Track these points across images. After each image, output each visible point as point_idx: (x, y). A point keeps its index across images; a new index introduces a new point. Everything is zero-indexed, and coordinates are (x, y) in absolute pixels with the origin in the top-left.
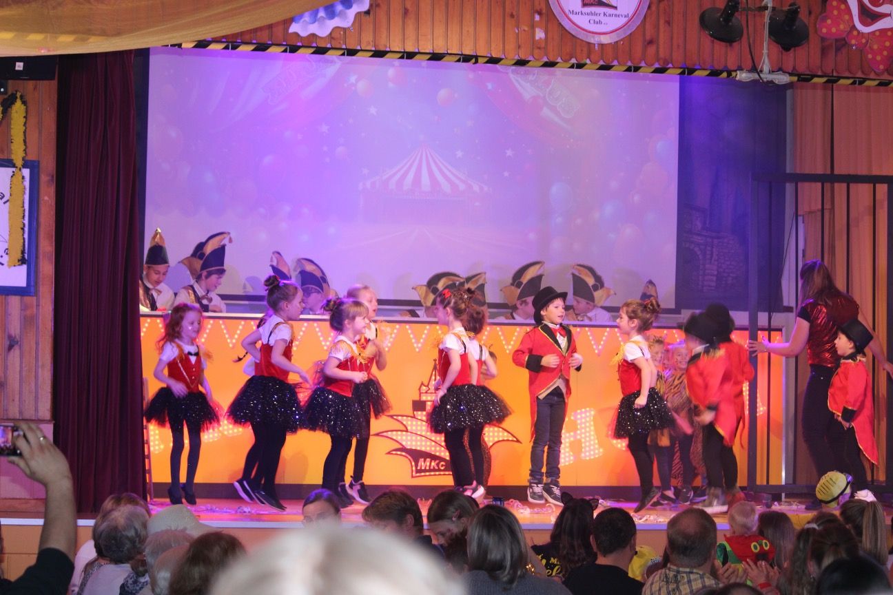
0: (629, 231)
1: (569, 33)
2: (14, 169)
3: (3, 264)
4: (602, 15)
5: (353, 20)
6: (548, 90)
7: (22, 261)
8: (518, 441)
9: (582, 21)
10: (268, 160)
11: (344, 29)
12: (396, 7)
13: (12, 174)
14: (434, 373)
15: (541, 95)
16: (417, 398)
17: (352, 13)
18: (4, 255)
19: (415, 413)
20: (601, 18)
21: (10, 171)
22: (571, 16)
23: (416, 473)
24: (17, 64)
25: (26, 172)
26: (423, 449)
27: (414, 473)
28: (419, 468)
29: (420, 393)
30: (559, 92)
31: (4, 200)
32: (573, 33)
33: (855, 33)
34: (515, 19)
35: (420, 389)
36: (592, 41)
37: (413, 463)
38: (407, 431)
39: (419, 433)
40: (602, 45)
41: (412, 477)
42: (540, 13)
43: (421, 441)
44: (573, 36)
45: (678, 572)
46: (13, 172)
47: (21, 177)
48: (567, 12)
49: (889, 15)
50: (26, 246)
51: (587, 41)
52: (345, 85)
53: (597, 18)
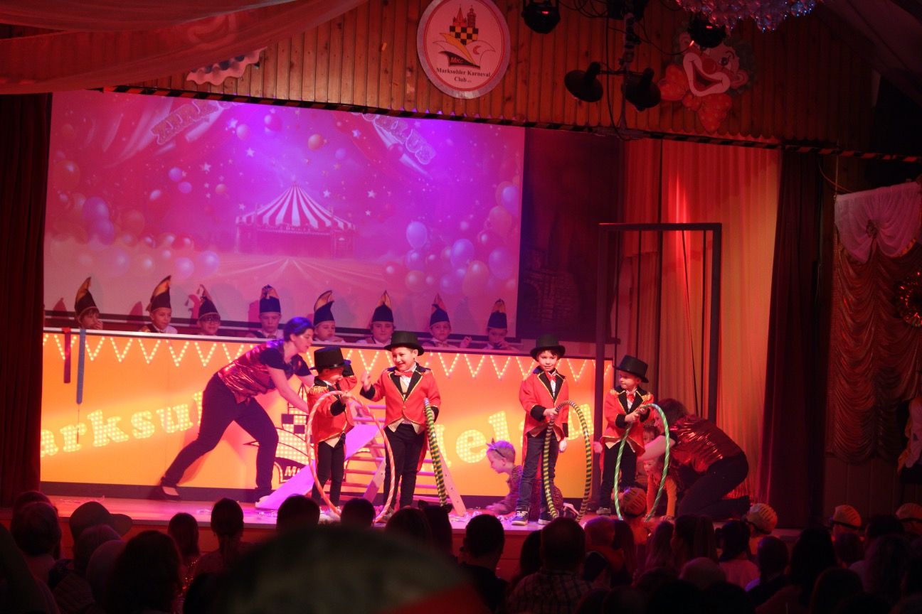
0: (476, 267)
1: (437, 88)
4: (466, 73)
5: (243, 71)
6: (408, 139)
9: (449, 78)
10: (155, 194)
11: (237, 79)
12: (283, 60)
14: (301, 390)
15: (402, 143)
16: (285, 412)
17: (244, 64)
19: (284, 425)
20: (466, 76)
22: (439, 73)
23: (284, 479)
26: (290, 458)
27: (282, 480)
28: (286, 475)
29: (289, 408)
30: (417, 141)
32: (440, 88)
33: (690, 96)
34: (389, 74)
35: (288, 404)
36: (457, 96)
37: (281, 471)
39: (286, 443)
40: (466, 100)
42: (411, 70)
43: (288, 450)
44: (440, 91)
48: (436, 70)
49: (721, 81)
51: (454, 96)
52: (227, 129)
53: (462, 76)
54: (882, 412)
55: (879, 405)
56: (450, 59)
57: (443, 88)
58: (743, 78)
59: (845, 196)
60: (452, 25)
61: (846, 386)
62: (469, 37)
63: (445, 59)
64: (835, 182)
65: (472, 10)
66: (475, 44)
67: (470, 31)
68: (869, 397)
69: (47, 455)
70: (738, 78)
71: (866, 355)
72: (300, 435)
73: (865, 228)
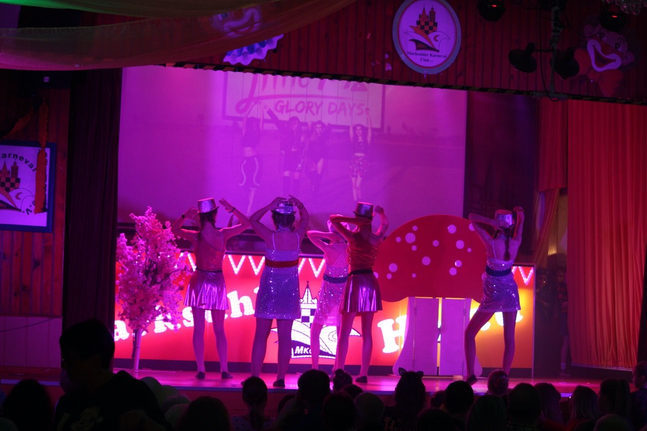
1: (407, 66)
2: (40, 148)
3: (31, 211)
4: (429, 55)
5: (266, 54)
7: (44, 210)
9: (416, 59)
11: (260, 60)
12: (294, 47)
13: (38, 151)
14: (307, 290)
17: (265, 49)
18: (32, 205)
20: (429, 57)
21: (37, 149)
22: (409, 56)
23: (294, 355)
24: (45, 78)
25: (48, 150)
26: (299, 340)
28: (296, 353)
31: (33, 168)
32: (410, 67)
33: (593, 72)
34: (372, 57)
37: (292, 349)
39: (297, 330)
42: (388, 53)
43: (298, 335)
46: (39, 150)
47: (44, 154)
48: (406, 53)
49: (614, 60)
50: (47, 200)
51: (419, 72)
53: (426, 58)
56: (417, 45)
57: (412, 66)
58: (631, 57)
60: (418, 20)
62: (431, 28)
63: (413, 45)
65: (433, 9)
66: (434, 34)
67: (431, 24)
69: (120, 340)
70: (627, 58)
72: (306, 323)
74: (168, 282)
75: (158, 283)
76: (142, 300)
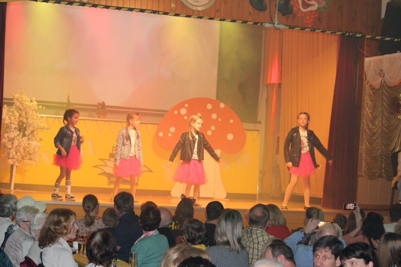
1: (185, 5)
8: (151, 171)
16: (111, 152)
19: (110, 158)
23: (110, 183)
29: (112, 150)
35: (112, 149)
36: (194, 9)
37: (109, 179)
38: (107, 166)
39: (111, 167)
40: (198, 11)
41: (108, 184)
45: (252, 229)
49: (314, 5)
51: (192, 9)
54: (384, 157)
55: (383, 154)
57: (188, 5)
58: (324, 4)
59: (369, 58)
61: (368, 144)
64: (364, 51)
68: (378, 150)
70: (322, 4)
71: (378, 130)
73: (379, 73)
74: (33, 136)
75: (27, 136)
76: (17, 146)
